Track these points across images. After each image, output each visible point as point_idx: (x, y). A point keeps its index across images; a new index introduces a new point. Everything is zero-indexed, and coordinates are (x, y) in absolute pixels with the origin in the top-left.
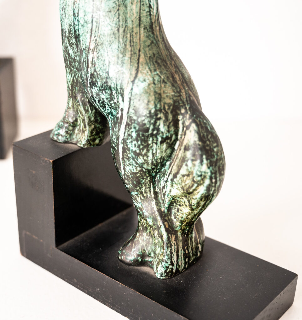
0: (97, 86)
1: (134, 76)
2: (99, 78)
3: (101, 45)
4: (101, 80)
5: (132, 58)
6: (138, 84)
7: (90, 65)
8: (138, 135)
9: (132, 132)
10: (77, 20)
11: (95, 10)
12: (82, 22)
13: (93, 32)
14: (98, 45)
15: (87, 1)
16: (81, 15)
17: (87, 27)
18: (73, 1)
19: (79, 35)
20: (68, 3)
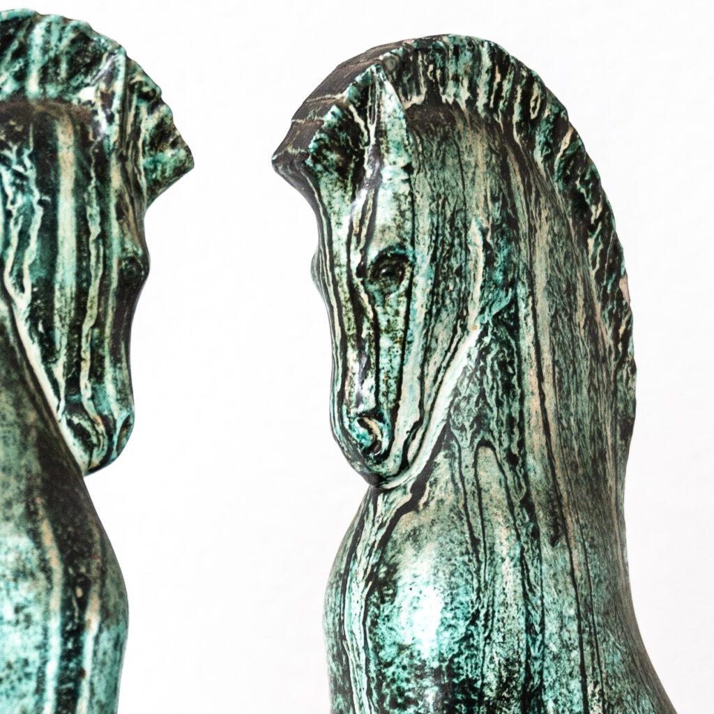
3: (618, 704)
10: (538, 643)
12: (554, 646)
13: (589, 672)
14: (610, 705)
15: (560, 587)
16: (552, 626)
17: (569, 660)
18: (520, 589)
19: (541, 688)
20: (499, 598)
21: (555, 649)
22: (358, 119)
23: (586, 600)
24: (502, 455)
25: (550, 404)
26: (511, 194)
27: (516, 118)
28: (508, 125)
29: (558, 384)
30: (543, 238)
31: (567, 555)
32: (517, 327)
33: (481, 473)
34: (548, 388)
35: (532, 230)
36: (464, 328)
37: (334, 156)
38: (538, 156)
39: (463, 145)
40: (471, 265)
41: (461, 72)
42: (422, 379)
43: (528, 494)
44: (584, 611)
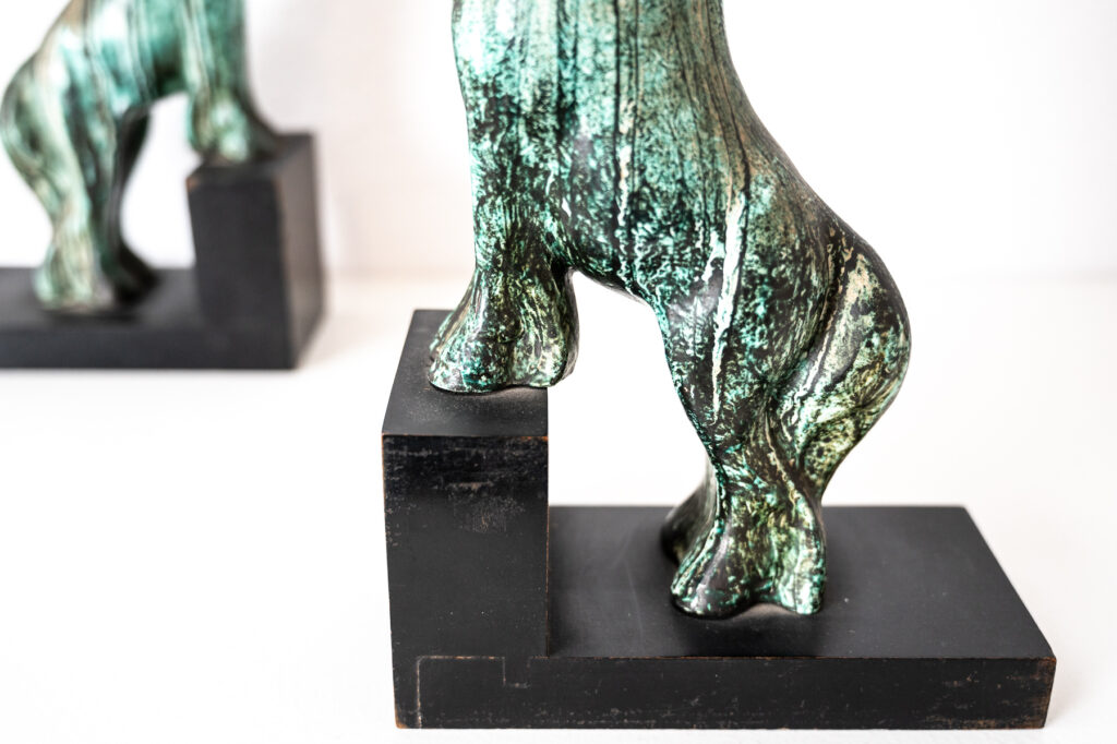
0: (650, 221)
1: (743, 176)
2: (659, 200)
3: (651, 118)
4: (664, 202)
5: (727, 135)
6: (758, 193)
7: (625, 173)
8: (770, 310)
9: (756, 305)
10: (570, 67)
11: (623, 34)
12: (587, 69)
13: (624, 90)
14: (643, 120)
15: (599, 15)
16: (585, 50)
17: (603, 80)
18: (554, 20)
19: (574, 104)
20: (534, 27)
21: (588, 72)
23: (629, 27)
44: (625, 37)
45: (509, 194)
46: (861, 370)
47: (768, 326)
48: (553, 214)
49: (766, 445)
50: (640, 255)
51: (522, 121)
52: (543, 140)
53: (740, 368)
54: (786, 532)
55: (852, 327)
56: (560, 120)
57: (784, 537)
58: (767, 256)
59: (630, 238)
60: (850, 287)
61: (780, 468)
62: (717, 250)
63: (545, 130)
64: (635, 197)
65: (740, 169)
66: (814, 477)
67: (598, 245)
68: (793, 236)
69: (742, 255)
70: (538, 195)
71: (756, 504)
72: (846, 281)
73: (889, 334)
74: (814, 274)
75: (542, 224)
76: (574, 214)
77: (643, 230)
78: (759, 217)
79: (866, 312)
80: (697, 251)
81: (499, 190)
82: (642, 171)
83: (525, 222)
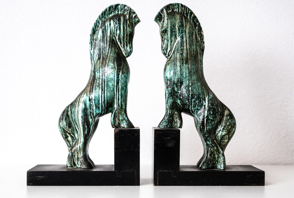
0: (194, 98)
3: (194, 84)
4: (196, 95)
6: (210, 95)
7: (190, 91)
8: (213, 113)
9: (211, 112)
10: (182, 76)
13: (190, 80)
15: (186, 69)
16: (184, 74)
17: (187, 78)
18: (180, 70)
19: (183, 82)
20: (177, 71)
21: (185, 77)
22: (161, 14)
24: (180, 53)
25: (188, 47)
26: (183, 22)
27: (185, 13)
28: (184, 14)
29: (190, 45)
30: (188, 27)
31: (188, 65)
32: (183, 38)
33: (177, 56)
34: (188, 45)
35: (186, 26)
36: (176, 38)
37: (158, 18)
38: (188, 17)
39: (176, 16)
40: (176, 31)
41: (176, 7)
42: (171, 45)
43: (183, 58)
44: (190, 72)
45: (173, 96)
46: (228, 125)
47: (213, 115)
48: (179, 100)
49: (214, 138)
50: (193, 104)
51: (175, 84)
52: (178, 87)
53: (209, 123)
54: (218, 155)
55: (226, 119)
56: (180, 84)
57: (218, 156)
58: (212, 104)
59: (191, 101)
60: (225, 113)
61: (216, 143)
62: (204, 104)
63: (178, 86)
64: (192, 95)
65: (207, 92)
66: (222, 146)
67: (186, 103)
68: (216, 102)
69: (208, 104)
70: (177, 96)
71: (213, 149)
72: (224, 112)
73: (232, 120)
74: (219, 109)
75: (177, 102)
76: (183, 98)
77: (193, 100)
78: (210, 99)
79: (228, 116)
80: (201, 104)
81: (171, 96)
82: (193, 91)
83: (175, 101)
